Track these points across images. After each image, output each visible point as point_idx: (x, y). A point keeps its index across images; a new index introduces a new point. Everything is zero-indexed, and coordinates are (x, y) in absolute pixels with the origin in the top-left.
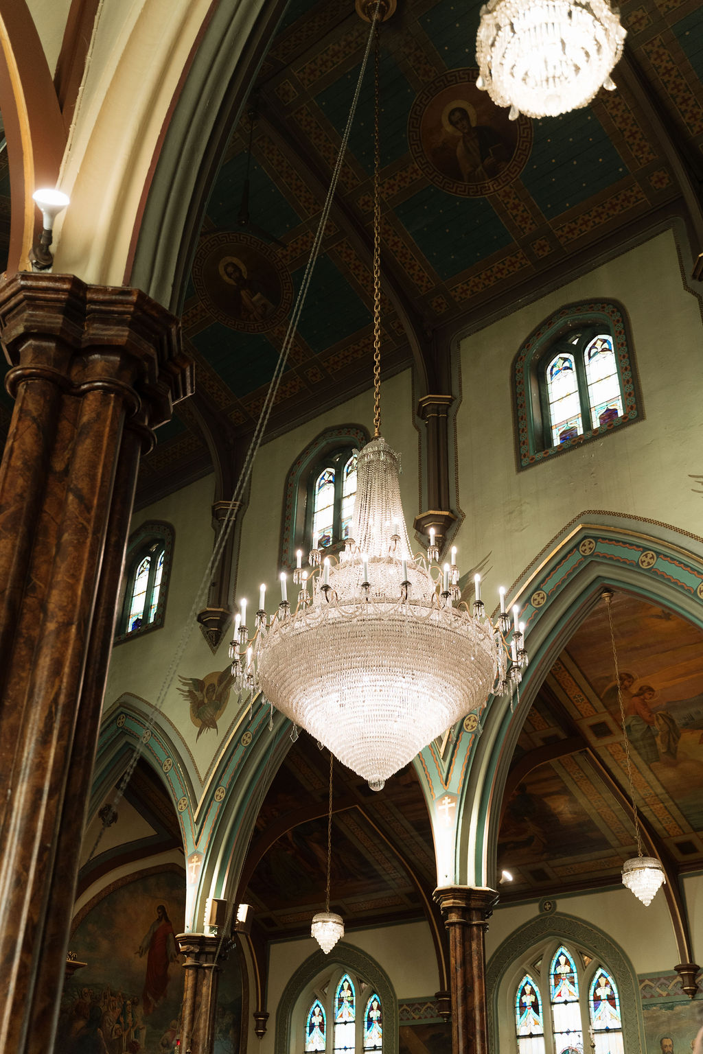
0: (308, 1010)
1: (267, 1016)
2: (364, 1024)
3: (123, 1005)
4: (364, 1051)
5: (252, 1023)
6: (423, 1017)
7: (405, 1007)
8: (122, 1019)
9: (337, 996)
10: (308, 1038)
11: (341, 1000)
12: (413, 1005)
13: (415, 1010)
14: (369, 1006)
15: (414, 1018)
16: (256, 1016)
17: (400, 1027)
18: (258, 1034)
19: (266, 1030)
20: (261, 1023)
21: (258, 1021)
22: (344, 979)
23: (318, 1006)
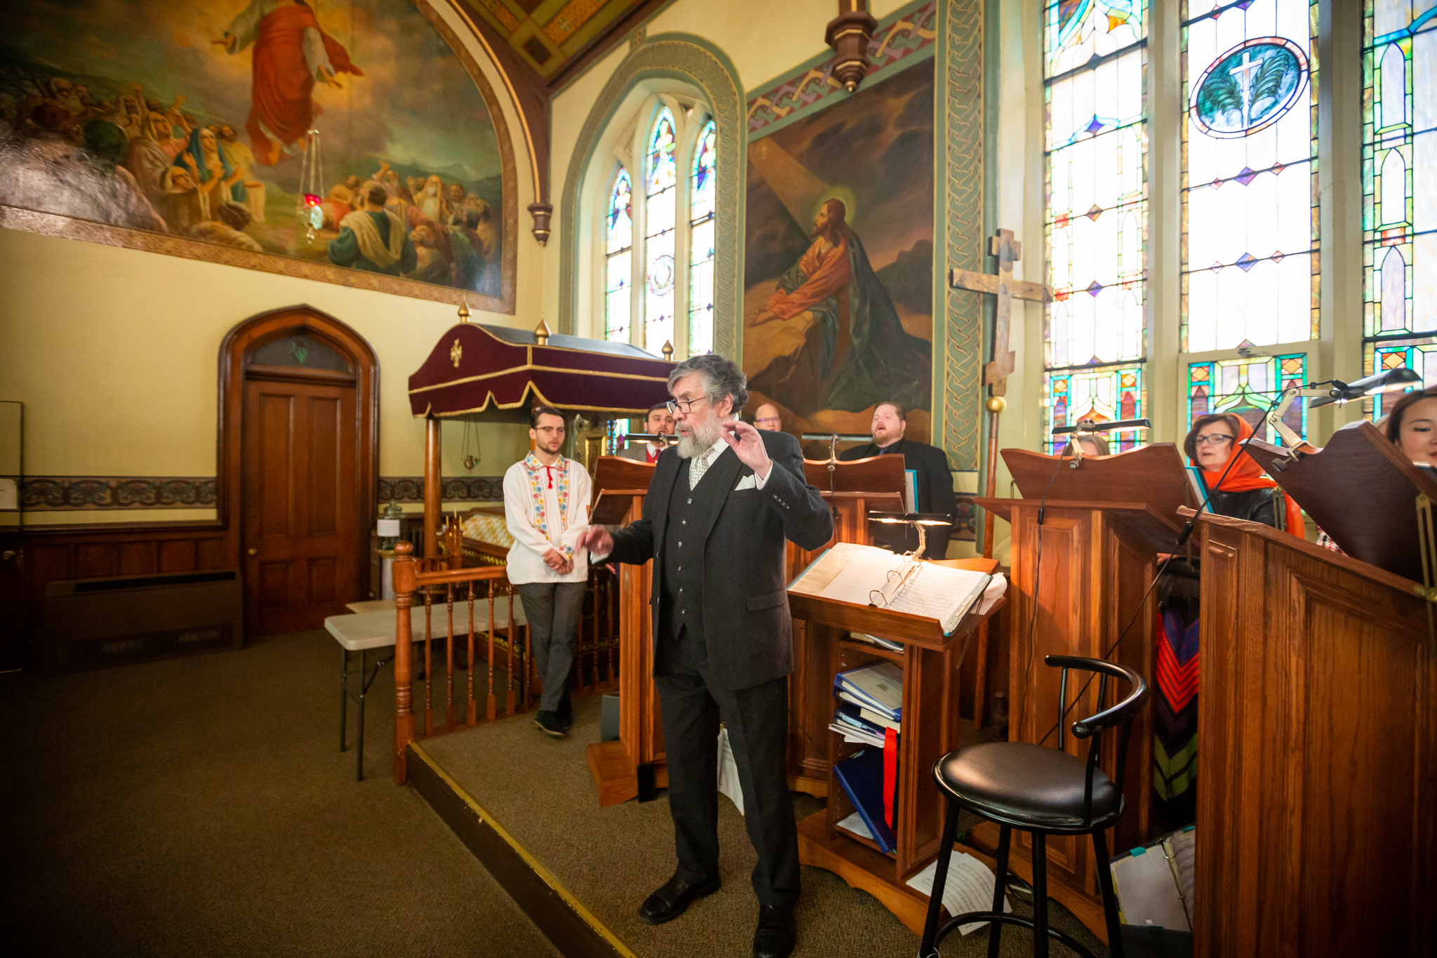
0: (610, 189)
1: (549, 209)
2: (691, 182)
3: (191, 135)
4: (692, 227)
5: (525, 222)
6: (797, 106)
7: (761, 101)
8: (190, 160)
9: (651, 151)
10: (611, 233)
11: (657, 157)
12: (776, 91)
13: (781, 99)
14: (700, 148)
15: (778, 117)
16: (532, 209)
17: (749, 144)
18: (538, 238)
19: (549, 231)
20: (541, 220)
21: (535, 217)
22: (660, 118)
23: (624, 179)
